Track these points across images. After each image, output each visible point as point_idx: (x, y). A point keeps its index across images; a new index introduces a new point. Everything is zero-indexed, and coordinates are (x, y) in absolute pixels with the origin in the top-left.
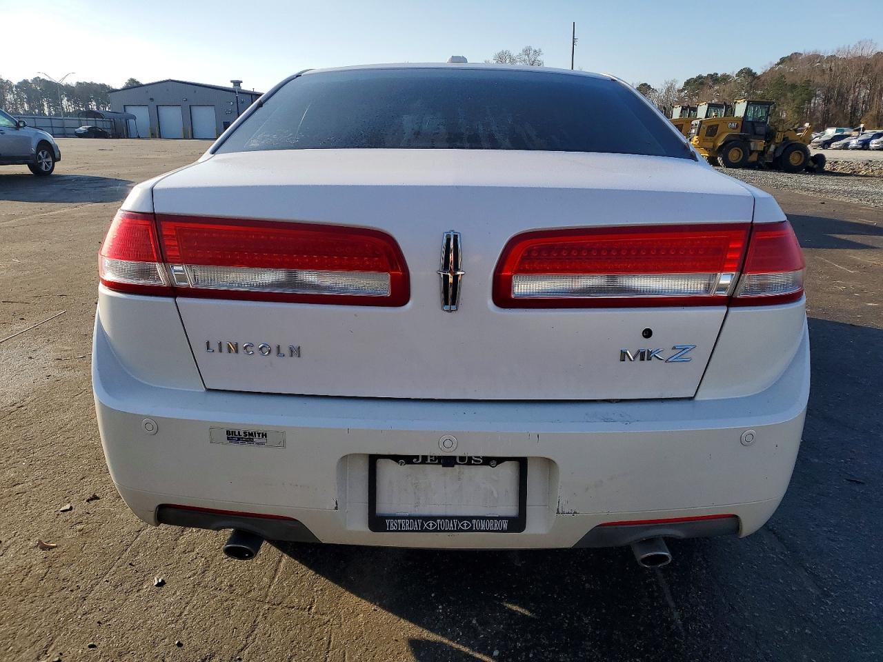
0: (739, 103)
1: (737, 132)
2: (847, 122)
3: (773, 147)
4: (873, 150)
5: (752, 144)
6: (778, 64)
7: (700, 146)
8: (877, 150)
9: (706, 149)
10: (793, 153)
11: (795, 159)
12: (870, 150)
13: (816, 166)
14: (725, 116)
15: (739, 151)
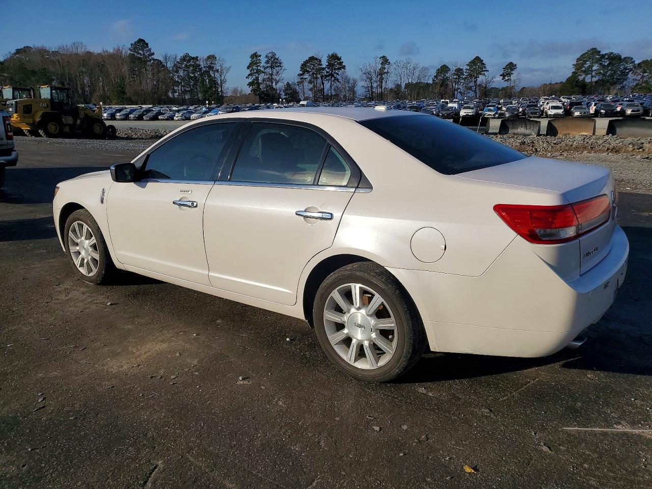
0: (42, 88)
1: (49, 110)
2: (83, 100)
3: (79, 122)
4: (119, 120)
5: (63, 119)
6: (15, 54)
7: (22, 121)
8: (121, 120)
9: (28, 124)
10: (94, 126)
11: (97, 129)
12: (116, 120)
13: (110, 134)
14: (34, 98)
15: (56, 125)
